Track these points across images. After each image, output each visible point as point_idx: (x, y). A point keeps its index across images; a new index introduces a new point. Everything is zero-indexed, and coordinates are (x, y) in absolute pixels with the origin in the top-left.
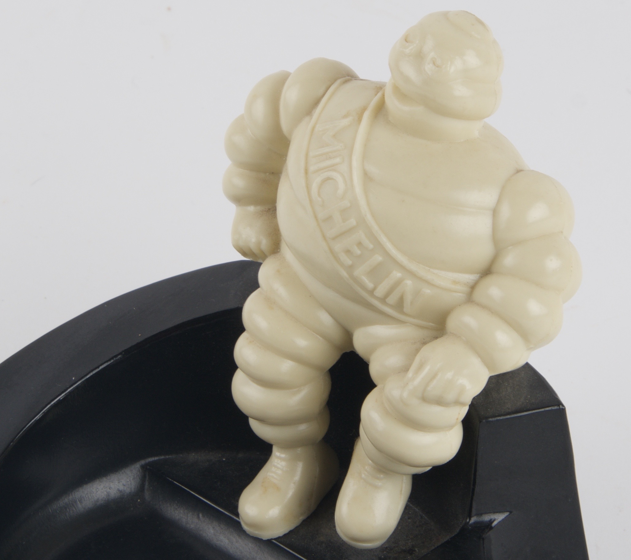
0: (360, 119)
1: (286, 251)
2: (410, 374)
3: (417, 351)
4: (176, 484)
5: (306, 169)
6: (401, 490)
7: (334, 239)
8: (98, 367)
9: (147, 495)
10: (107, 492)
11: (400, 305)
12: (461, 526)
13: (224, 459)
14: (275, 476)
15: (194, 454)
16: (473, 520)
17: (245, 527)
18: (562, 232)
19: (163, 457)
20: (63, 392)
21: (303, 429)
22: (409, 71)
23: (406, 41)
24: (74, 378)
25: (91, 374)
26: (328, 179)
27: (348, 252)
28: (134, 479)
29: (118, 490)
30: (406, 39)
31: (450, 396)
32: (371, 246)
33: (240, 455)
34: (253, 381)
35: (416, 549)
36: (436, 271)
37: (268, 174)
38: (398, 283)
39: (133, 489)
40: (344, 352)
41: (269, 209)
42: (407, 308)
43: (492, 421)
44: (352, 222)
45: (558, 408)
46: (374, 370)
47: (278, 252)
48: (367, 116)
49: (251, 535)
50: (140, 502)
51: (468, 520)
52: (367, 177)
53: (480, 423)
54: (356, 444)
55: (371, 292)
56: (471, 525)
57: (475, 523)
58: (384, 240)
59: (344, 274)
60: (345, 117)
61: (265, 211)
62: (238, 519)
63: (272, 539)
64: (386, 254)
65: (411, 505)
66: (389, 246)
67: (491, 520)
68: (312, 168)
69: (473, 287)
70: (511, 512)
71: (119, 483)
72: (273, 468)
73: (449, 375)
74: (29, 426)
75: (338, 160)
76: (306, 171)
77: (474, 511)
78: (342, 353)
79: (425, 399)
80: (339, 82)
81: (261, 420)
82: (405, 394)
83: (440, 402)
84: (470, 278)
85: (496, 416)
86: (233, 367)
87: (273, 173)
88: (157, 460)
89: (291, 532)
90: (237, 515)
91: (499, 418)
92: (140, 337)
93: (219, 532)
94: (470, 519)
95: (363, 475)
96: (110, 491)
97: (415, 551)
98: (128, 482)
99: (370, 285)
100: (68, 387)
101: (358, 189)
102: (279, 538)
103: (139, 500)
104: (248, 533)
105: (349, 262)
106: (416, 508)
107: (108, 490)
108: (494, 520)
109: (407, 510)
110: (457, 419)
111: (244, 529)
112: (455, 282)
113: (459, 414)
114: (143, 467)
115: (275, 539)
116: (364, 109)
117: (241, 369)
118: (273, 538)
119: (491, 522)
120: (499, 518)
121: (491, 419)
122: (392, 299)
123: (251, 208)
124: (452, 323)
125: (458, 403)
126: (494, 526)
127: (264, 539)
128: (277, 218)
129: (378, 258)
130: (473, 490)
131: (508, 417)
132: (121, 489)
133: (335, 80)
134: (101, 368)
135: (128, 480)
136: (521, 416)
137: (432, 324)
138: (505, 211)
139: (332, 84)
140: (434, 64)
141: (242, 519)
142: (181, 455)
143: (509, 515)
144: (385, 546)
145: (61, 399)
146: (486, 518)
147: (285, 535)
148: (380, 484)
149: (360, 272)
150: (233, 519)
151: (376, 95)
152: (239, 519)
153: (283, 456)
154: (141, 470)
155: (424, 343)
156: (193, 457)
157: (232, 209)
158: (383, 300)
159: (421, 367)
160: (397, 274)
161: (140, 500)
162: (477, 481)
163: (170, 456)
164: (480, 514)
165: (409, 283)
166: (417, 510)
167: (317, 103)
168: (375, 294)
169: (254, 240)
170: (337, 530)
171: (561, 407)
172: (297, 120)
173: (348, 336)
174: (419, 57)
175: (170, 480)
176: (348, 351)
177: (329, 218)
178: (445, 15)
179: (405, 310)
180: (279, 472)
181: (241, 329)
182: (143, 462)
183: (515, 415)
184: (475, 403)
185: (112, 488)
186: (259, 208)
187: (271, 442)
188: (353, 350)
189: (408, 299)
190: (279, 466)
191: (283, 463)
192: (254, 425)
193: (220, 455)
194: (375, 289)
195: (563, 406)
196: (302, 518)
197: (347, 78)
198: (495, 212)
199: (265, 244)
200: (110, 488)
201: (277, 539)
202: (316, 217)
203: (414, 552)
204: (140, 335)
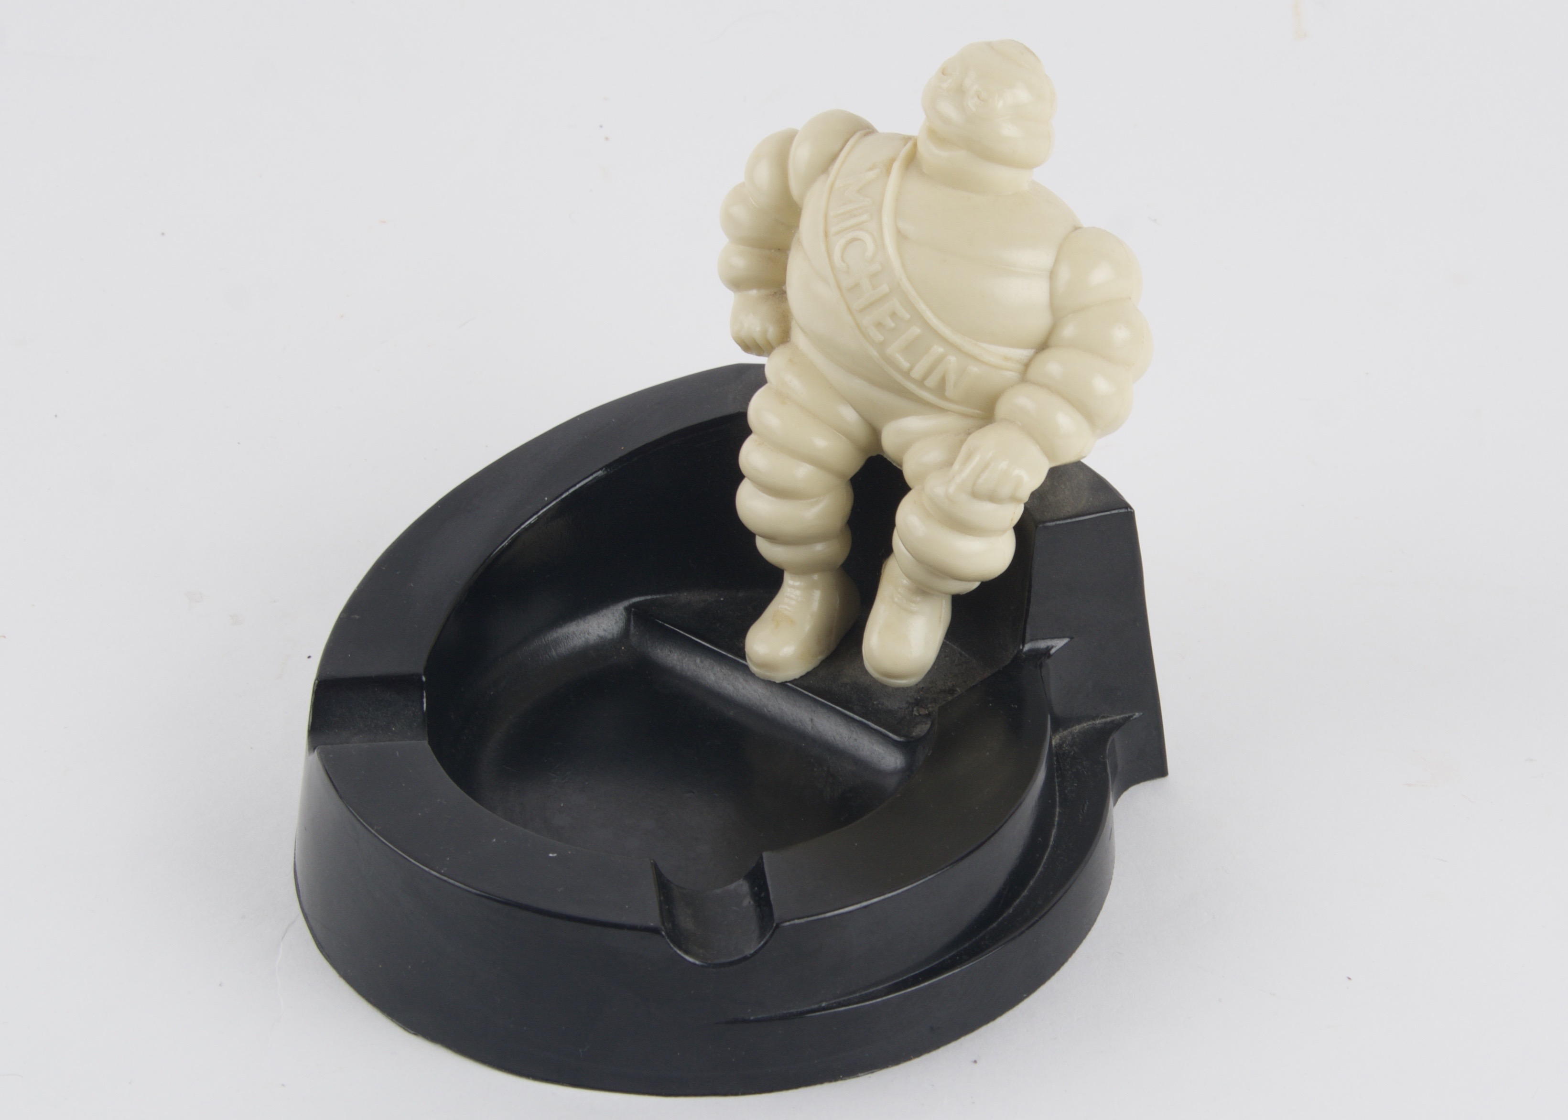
0: (888, 171)
1: (798, 337)
2: (956, 466)
3: (962, 442)
4: (668, 627)
5: (826, 232)
6: (941, 617)
7: (863, 310)
8: (575, 485)
9: (634, 640)
10: (585, 638)
11: (940, 389)
12: (1012, 657)
13: (722, 599)
14: (789, 609)
15: (685, 594)
16: (1027, 647)
17: (754, 669)
18: (1130, 298)
19: (649, 597)
20: (534, 515)
21: (820, 549)
22: (948, 109)
23: (943, 74)
24: (546, 499)
25: (567, 494)
26: (854, 239)
27: (879, 325)
28: (616, 623)
29: (599, 636)
30: (944, 72)
31: (1005, 490)
32: (907, 316)
33: (741, 595)
34: (764, 492)
35: (957, 689)
36: (984, 345)
37: (773, 251)
38: (940, 359)
39: (615, 635)
40: (870, 455)
41: (775, 293)
42: (950, 391)
43: (1050, 527)
44: (885, 288)
45: (1126, 510)
46: (909, 472)
47: (788, 341)
48: (896, 167)
49: (762, 678)
50: (624, 650)
51: (1021, 647)
52: (901, 236)
53: (1036, 528)
54: (885, 567)
55: (907, 374)
56: (1025, 653)
57: (1030, 650)
58: (922, 307)
59: (874, 353)
60: (871, 169)
61: (771, 295)
63: (787, 682)
64: (926, 325)
65: (948, 642)
66: (929, 315)
67: (1048, 647)
68: (833, 230)
69: (1027, 365)
70: (1071, 638)
71: (599, 627)
72: (786, 598)
73: (1003, 465)
74: (498, 551)
75: (865, 217)
76: (826, 234)
77: (1028, 636)
78: (867, 457)
79: (975, 495)
80: (858, 134)
81: (772, 539)
82: (951, 490)
83: (992, 498)
84: (1023, 354)
85: (1054, 520)
86: (739, 477)
87: (779, 249)
88: (643, 601)
89: (808, 674)
90: (743, 656)
91: (1058, 522)
92: (623, 450)
93: (722, 679)
94: (1023, 646)
95: (896, 600)
96: (589, 637)
97: (956, 691)
98: (610, 626)
99: (905, 365)
100: (540, 508)
101: (891, 250)
102: (795, 680)
103: (623, 648)
104: (757, 675)
105: (879, 337)
106: (953, 645)
107: (587, 636)
108: (1052, 647)
109: (944, 647)
110: (1012, 520)
111: (752, 672)
112: (1006, 358)
113: (1014, 513)
114: (628, 609)
115: (790, 682)
116: (893, 160)
117: (749, 479)
118: (788, 680)
119: (1048, 649)
120: (1058, 644)
121: (1049, 524)
122: (931, 382)
123: (754, 292)
124: (1002, 409)
125: (1013, 499)
126: (1054, 654)
127: (777, 682)
128: (787, 299)
129: (916, 330)
130: (1028, 611)
131: (1069, 521)
132: (601, 635)
133: (855, 133)
134: (578, 486)
135: (610, 625)
136: (1083, 520)
137: (977, 411)
138: (1064, 274)
139: (851, 136)
140: (979, 97)
141: (751, 660)
142: (671, 595)
143: (1069, 642)
144: (921, 686)
145: (533, 522)
146: (1042, 644)
147: (802, 677)
148: (915, 609)
149: (894, 350)
150: (738, 662)
151: (905, 145)
152: (746, 661)
153: (797, 584)
154: (624, 613)
155: (969, 434)
156: (685, 597)
157: (729, 297)
158: (921, 383)
159: (969, 457)
160: (938, 349)
162: (1032, 599)
163: (658, 596)
164: (1034, 639)
165: (953, 360)
166: (956, 647)
167: (834, 158)
168: (911, 374)
169: (758, 329)
170: (865, 665)
171: (1129, 510)
172: (810, 181)
173: (875, 434)
174: (960, 91)
175: (660, 622)
176: (874, 454)
177: (856, 286)
178: (989, 45)
179: (947, 394)
180: (793, 603)
181: (746, 431)
182: (626, 603)
183: (1077, 519)
184: (1029, 507)
185: (590, 633)
186: (764, 292)
187: (783, 566)
188: (882, 454)
189: (951, 379)
190: (793, 596)
191: (798, 593)
192: (763, 547)
193: (717, 595)
194: (911, 369)
195: (1131, 508)
196: (821, 658)
197: (867, 130)
198: (1052, 275)
199: (772, 332)
200: (588, 634)
201: (793, 682)
202: (839, 287)
204: (623, 448)
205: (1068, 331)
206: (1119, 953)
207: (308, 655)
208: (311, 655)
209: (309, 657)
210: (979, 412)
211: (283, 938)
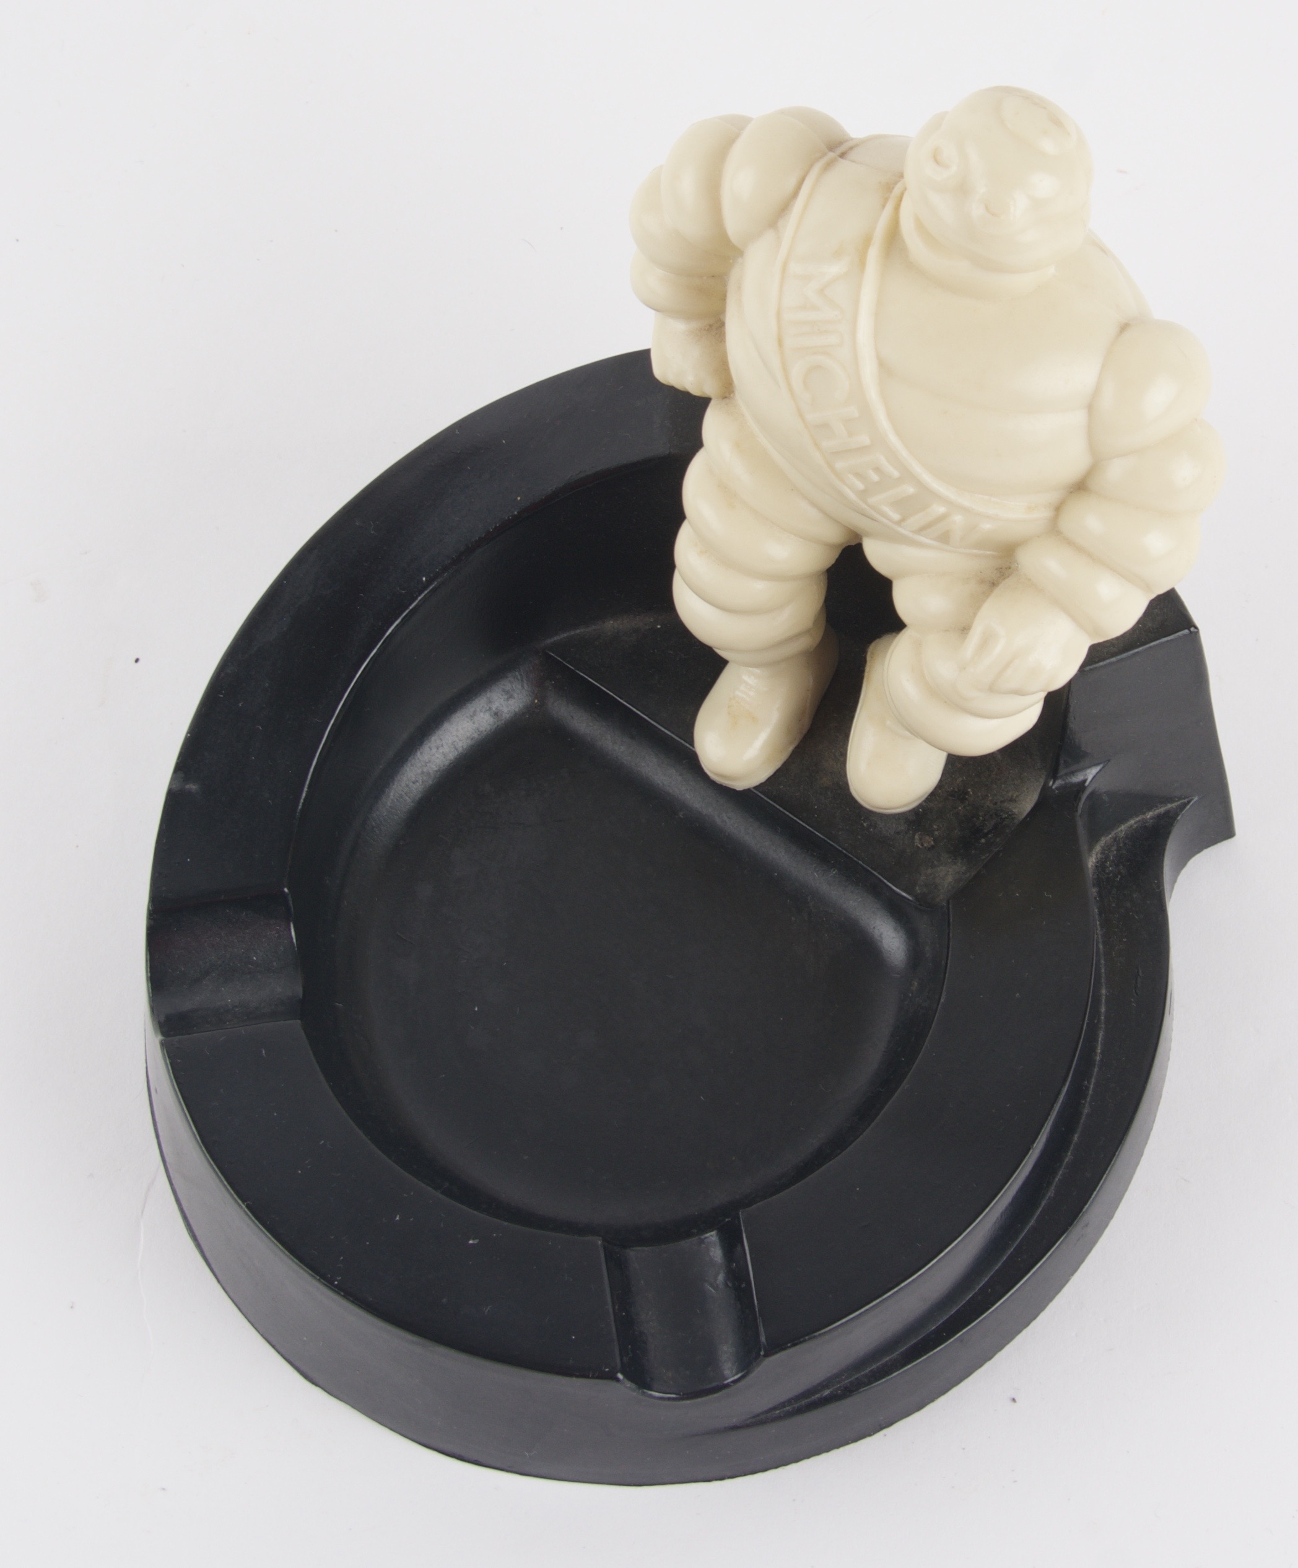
0: (863, 261)
4: (591, 683)
5: (779, 339)
7: (836, 454)
11: (943, 539)
13: (659, 627)
14: (748, 700)
15: (612, 622)
16: (1059, 781)
27: (858, 474)
32: (896, 474)
37: (705, 278)
38: (942, 518)
41: (711, 326)
42: (955, 543)
43: (1090, 671)
44: (864, 439)
45: (1188, 632)
48: (873, 257)
49: (718, 783)
51: (1051, 783)
52: (884, 368)
55: (899, 523)
56: (1057, 790)
57: (1063, 786)
58: (916, 468)
60: (837, 254)
61: (705, 330)
62: (691, 748)
64: (919, 483)
66: (926, 478)
67: (1085, 779)
68: (789, 340)
69: (1059, 508)
72: (744, 684)
75: (832, 339)
76: (780, 342)
77: (1061, 771)
80: (817, 167)
82: (963, 687)
84: (1053, 498)
85: (1095, 663)
88: (558, 640)
91: (1099, 664)
94: (1054, 782)
99: (895, 516)
101: (873, 393)
102: (760, 785)
105: (860, 485)
112: (1029, 509)
115: (757, 788)
116: (867, 241)
119: (1085, 781)
122: (932, 531)
123: (682, 326)
127: (738, 790)
128: (725, 342)
129: (910, 490)
131: (1114, 659)
136: (1132, 655)
139: (808, 173)
140: (987, 206)
146: (1077, 778)
147: (769, 780)
149: (879, 500)
151: (884, 206)
153: (757, 672)
156: (611, 625)
158: (917, 531)
160: (941, 510)
161: (538, 701)
164: (1069, 773)
165: (960, 518)
167: (784, 208)
168: (904, 525)
175: (582, 674)
177: (825, 426)
180: (753, 693)
183: (1125, 655)
186: (694, 325)
189: (959, 531)
190: (752, 684)
191: (759, 681)
193: (652, 620)
194: (903, 519)
201: (760, 788)
202: (801, 415)
203: (967, 797)
205: (1115, 472)
206: (1185, 1180)
207: (134, 659)
208: (138, 657)
209: (137, 660)
210: (994, 553)
211: (142, 1212)
